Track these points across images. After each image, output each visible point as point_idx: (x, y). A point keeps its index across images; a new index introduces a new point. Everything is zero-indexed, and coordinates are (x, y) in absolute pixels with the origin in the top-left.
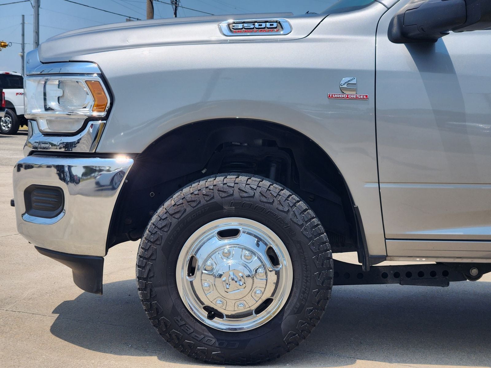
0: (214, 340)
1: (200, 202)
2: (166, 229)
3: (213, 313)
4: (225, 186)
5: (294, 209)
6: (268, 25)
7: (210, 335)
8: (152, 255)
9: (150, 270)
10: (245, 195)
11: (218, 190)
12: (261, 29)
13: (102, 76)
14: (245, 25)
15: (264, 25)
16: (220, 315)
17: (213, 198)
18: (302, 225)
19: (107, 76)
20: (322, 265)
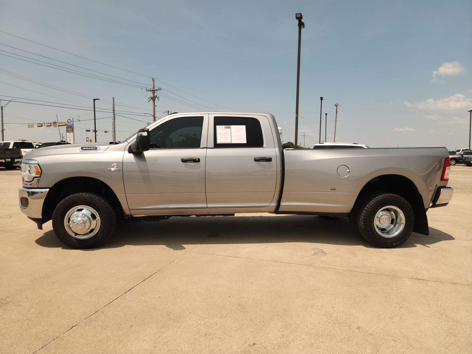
0: (76, 242)
1: (70, 201)
2: (60, 210)
3: (76, 234)
4: (78, 196)
5: (100, 202)
6: (93, 148)
7: (75, 240)
8: (56, 217)
9: (55, 222)
10: (84, 199)
11: (76, 198)
12: (91, 149)
13: (38, 164)
14: (86, 148)
15: (92, 148)
16: (79, 235)
17: (74, 200)
18: (102, 207)
19: (40, 164)
20: (109, 218)
